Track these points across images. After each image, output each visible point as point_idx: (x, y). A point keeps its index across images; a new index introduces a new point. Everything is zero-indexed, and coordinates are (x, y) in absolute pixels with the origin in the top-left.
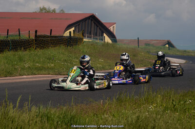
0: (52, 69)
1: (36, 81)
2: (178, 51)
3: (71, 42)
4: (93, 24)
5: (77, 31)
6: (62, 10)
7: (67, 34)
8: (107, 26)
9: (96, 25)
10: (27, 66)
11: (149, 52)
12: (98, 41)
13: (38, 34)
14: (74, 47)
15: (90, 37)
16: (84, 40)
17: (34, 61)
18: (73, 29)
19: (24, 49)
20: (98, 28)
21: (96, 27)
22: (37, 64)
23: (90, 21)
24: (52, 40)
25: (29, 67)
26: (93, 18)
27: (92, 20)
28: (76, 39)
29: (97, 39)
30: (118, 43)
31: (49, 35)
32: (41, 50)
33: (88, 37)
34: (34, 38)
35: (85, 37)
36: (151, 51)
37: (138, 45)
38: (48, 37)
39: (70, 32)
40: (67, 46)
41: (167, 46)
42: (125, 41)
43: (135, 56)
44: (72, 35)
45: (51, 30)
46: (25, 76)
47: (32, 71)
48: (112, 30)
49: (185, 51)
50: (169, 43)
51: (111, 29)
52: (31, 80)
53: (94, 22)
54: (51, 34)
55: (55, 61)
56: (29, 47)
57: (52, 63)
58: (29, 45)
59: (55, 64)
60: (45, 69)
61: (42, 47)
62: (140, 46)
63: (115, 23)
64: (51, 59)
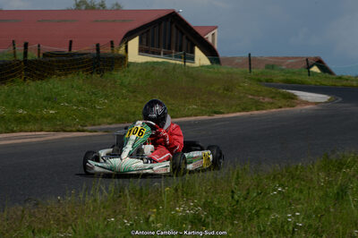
0: (51, 119)
4: (174, 30)
6: (117, 4)
8: (201, 32)
9: (181, 32)
17: (15, 104)
20: (184, 37)
21: (179, 34)
22: (21, 111)
23: (168, 23)
25: (2, 117)
26: (173, 18)
27: (171, 23)
31: (67, 50)
35: (160, 54)
36: (274, 79)
37: (250, 68)
45: (71, 42)
48: (210, 40)
51: (209, 37)
53: (176, 26)
54: (70, 49)
55: (59, 103)
56: (11, 77)
57: (52, 108)
58: (12, 72)
59: (58, 109)
60: (36, 120)
61: (39, 75)
62: (252, 70)
63: (216, 27)
64: (51, 100)
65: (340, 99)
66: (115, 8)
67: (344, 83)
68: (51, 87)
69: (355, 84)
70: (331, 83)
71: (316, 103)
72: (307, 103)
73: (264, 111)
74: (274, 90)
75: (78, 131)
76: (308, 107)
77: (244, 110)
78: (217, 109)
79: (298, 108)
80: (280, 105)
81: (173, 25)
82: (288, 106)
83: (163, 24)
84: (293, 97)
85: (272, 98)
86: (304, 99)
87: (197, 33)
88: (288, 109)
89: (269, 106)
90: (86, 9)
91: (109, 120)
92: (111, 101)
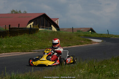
0: (20, 48)
1: (11, 56)
2: (97, 34)
3: (31, 31)
4: (45, 20)
5: (35, 24)
7: (29, 26)
8: (53, 20)
9: (47, 20)
10: (4, 47)
11: (79, 36)
12: (48, 30)
13: (11, 27)
14: (33, 34)
15: (44, 28)
16: (40, 29)
17: (9, 44)
18: (33, 23)
19: (3, 36)
20: (48, 22)
21: (46, 21)
22: (11, 46)
23: (43, 17)
24: (20, 31)
25: (6, 48)
26: (45, 16)
27: (44, 17)
28: (35, 29)
29: (47, 29)
30: (61, 31)
31: (18, 27)
32: (13, 37)
33: (42, 28)
34: (8, 30)
35: (40, 28)
36: (81, 35)
37: (73, 32)
38: (17, 29)
39: (31, 25)
40: (29, 34)
41: (90, 31)
42: (65, 29)
43: (71, 39)
44: (32, 27)
45: (19, 24)
46: (3, 54)
47: (8, 50)
48: (56, 23)
49: (102, 34)
50: (92, 30)
51: (56, 22)
52: (7, 56)
53: (45, 19)
54: (19, 26)
55: (22, 44)
56: (6, 35)
57: (20, 45)
58: (6, 34)
59: (22, 45)
60: (16, 49)
61: (14, 35)
62: (74, 32)
63: (58, 19)
64: (19, 42)
65: (105, 41)
66: (25, 12)
67: (103, 36)
68: (18, 38)
69: (106, 36)
70: (99, 36)
71: (98, 42)
72: (95, 42)
73: (83, 45)
74: (84, 39)
75: (30, 52)
76: (96, 43)
77: (77, 45)
78: (69, 45)
79: (93, 44)
80: (88, 43)
81: (45, 18)
82: (90, 43)
83: (41, 18)
84: (91, 41)
85: (84, 41)
86: (94, 41)
87: (52, 21)
88: (90, 44)
89: (84, 43)
90: (15, 13)
91: (37, 48)
92: (37, 42)
